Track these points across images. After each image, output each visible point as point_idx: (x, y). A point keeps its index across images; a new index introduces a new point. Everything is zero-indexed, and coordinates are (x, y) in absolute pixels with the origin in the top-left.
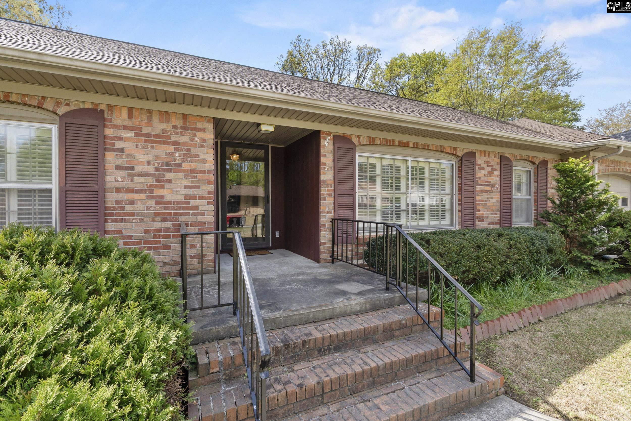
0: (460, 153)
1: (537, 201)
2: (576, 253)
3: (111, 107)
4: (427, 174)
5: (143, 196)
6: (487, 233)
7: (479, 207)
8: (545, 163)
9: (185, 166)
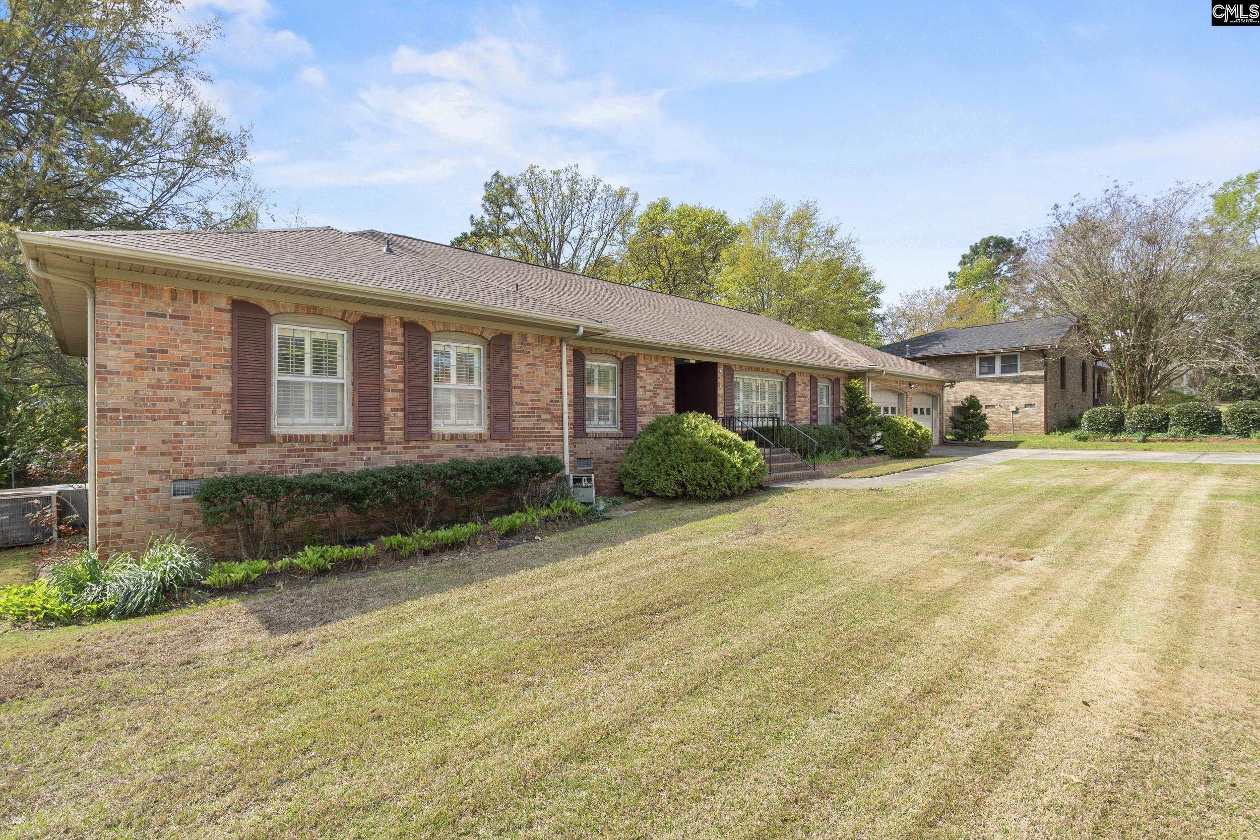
0: (787, 375)
1: (833, 409)
2: (855, 442)
3: (638, 354)
4: (767, 389)
5: (648, 403)
6: (803, 428)
7: (798, 413)
8: (838, 380)
9: (664, 385)
